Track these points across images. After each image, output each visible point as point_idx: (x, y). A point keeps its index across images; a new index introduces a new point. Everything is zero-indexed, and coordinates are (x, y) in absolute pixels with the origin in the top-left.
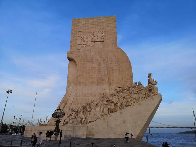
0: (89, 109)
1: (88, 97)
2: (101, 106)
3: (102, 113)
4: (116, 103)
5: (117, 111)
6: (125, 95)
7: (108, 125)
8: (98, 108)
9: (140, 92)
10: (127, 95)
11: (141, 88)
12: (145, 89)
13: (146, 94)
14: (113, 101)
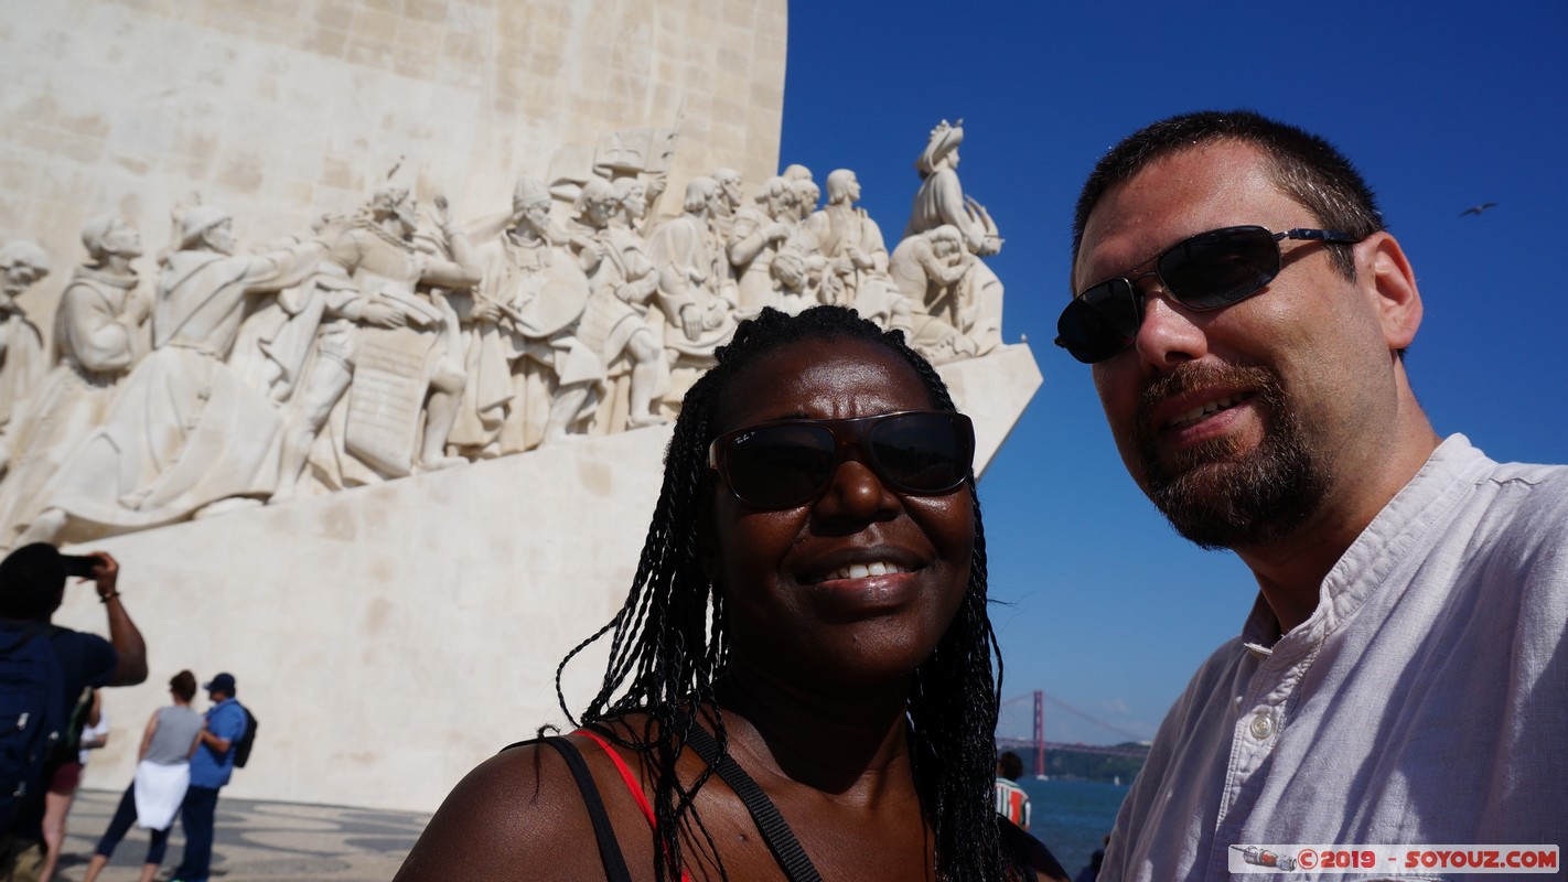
0: (101, 338)
1: (140, 168)
2: (318, 335)
3: (319, 427)
4: (544, 341)
5: (533, 448)
6: (670, 273)
7: (378, 614)
8: (268, 356)
9: (836, 288)
10: (698, 274)
11: (848, 250)
12: (889, 270)
13: (896, 317)
14: (517, 303)
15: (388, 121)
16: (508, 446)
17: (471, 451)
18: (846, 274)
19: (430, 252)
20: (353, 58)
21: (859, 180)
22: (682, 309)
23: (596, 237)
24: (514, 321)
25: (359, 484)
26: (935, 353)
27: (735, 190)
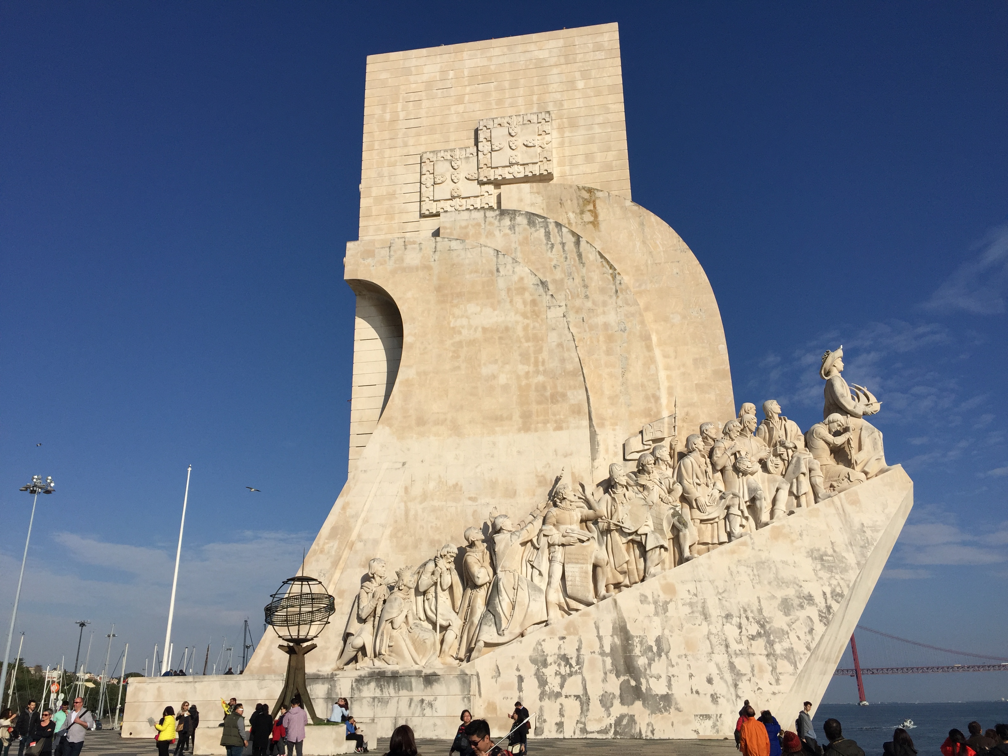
0: (479, 573)
1: (474, 499)
2: (549, 554)
4: (636, 533)
6: (686, 484)
8: (533, 567)
9: (775, 464)
10: (698, 482)
11: (780, 442)
12: (806, 446)
13: (812, 471)
14: (621, 521)
15: (555, 451)
16: (633, 581)
17: (618, 586)
18: (782, 454)
19: (582, 507)
20: (536, 430)
21: (779, 403)
22: (696, 500)
23: (648, 479)
24: (621, 527)
25: (577, 610)
26: (839, 485)
27: (711, 432)
